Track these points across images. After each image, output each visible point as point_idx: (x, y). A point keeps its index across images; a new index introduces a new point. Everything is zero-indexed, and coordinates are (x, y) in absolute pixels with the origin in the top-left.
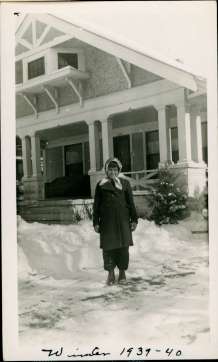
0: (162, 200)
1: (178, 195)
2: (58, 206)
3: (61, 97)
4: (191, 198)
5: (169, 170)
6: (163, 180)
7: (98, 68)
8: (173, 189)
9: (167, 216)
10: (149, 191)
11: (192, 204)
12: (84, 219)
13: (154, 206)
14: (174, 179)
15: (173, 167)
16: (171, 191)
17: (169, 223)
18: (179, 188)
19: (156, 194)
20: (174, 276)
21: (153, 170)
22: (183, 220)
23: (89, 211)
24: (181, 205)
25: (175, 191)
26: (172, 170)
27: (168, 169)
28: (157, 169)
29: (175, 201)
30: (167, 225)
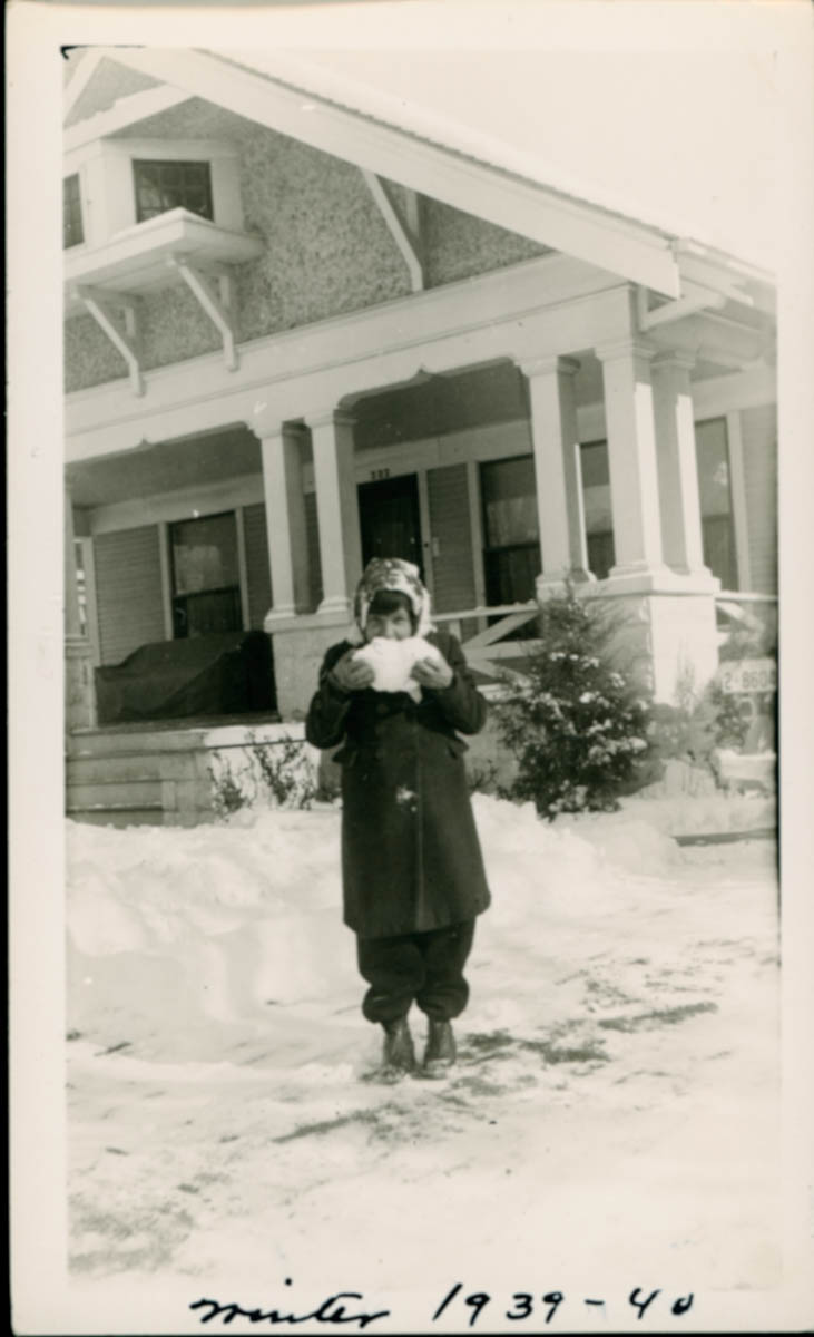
0: (556, 721)
1: (617, 701)
2: (152, 753)
3: (152, 332)
4: (666, 708)
5: (580, 605)
6: (559, 644)
7: (293, 217)
8: (596, 677)
9: (577, 781)
10: (506, 686)
11: (668, 734)
12: (255, 802)
13: (526, 744)
14: (601, 639)
15: (594, 594)
16: (589, 684)
17: (587, 809)
18: (620, 672)
19: (533, 697)
20: (638, 1019)
21: (517, 607)
22: (637, 795)
23: (275, 772)
24: (628, 737)
25: (606, 685)
26: (592, 604)
27: (576, 601)
28: (531, 602)
29: (608, 724)
30: (578, 815)
